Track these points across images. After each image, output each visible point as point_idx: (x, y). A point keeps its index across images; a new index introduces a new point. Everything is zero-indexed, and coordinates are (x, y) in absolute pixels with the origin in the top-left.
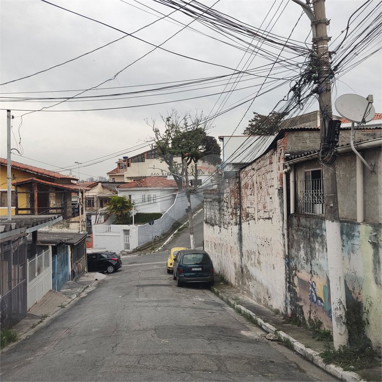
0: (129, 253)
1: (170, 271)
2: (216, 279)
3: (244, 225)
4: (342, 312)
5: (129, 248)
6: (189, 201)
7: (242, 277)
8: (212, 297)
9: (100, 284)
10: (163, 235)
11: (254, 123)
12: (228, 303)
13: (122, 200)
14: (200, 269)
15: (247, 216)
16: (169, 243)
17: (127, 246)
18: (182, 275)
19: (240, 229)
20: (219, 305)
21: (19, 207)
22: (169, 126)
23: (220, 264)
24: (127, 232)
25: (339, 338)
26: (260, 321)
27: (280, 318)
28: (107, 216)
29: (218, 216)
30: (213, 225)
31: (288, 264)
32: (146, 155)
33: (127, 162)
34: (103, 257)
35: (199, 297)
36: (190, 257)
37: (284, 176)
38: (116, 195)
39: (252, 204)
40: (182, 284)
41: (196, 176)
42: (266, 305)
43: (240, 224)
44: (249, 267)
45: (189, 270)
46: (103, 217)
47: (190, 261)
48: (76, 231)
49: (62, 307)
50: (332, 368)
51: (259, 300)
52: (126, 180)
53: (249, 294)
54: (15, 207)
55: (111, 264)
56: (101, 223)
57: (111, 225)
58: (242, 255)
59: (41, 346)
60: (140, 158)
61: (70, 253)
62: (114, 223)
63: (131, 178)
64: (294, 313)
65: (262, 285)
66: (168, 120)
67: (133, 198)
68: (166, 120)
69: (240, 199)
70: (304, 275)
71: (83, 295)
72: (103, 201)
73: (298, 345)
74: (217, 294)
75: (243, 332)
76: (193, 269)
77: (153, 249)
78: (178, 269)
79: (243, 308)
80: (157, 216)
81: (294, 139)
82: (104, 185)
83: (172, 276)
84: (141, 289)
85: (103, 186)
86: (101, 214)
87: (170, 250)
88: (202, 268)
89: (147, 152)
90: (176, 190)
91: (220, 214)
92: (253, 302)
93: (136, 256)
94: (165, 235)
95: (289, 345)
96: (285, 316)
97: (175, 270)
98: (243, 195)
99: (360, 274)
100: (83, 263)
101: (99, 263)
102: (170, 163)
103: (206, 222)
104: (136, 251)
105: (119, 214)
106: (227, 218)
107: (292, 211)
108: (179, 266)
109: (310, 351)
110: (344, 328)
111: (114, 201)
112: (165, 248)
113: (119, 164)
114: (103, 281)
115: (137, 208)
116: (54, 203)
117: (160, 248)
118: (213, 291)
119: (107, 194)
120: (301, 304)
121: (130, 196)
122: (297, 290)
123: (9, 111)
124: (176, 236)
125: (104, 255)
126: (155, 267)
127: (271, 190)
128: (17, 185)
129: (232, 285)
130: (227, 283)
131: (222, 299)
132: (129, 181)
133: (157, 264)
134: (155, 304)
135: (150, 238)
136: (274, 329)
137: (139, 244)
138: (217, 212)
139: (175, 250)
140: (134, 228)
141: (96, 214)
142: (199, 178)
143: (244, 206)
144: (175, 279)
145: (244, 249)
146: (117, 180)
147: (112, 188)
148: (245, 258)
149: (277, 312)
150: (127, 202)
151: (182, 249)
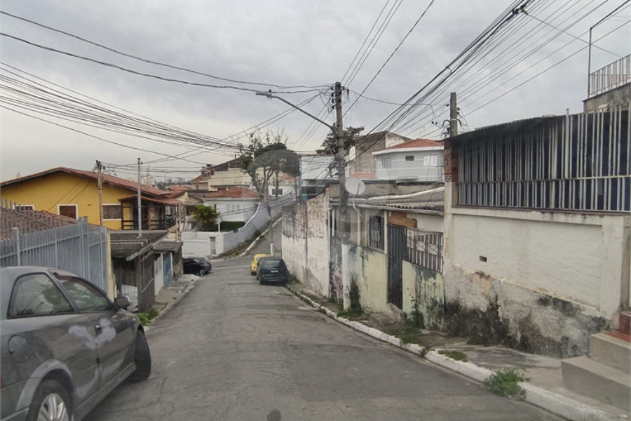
0: (215, 258)
1: (253, 274)
2: (289, 279)
3: (309, 239)
4: (348, 292)
5: (215, 253)
6: (270, 215)
7: (307, 276)
8: (285, 290)
9: (197, 284)
10: (246, 241)
11: (332, 137)
12: (296, 294)
13: (208, 210)
14: (277, 271)
15: (310, 234)
16: (252, 249)
17: (214, 252)
18: (263, 276)
19: (306, 242)
20: (289, 295)
21: (125, 219)
22: (252, 141)
23: (293, 267)
24: (213, 239)
25: (346, 304)
26: (313, 302)
27: (325, 300)
28: (194, 224)
29: (292, 230)
30: (288, 237)
31: (330, 267)
32: (229, 164)
33: (211, 170)
34: (195, 262)
35: (275, 291)
36: (269, 262)
37: (329, 212)
38: (202, 204)
39: (313, 225)
40: (264, 283)
41: (277, 185)
42: (320, 294)
43: (306, 239)
44: (311, 269)
45: (268, 272)
46: (190, 225)
47: (269, 265)
48: (173, 240)
49: (175, 298)
50: (341, 319)
51: (316, 292)
52: (210, 189)
53: (311, 288)
54: (120, 219)
55: (202, 268)
56: (188, 230)
57: (199, 233)
58: (307, 261)
59: (181, 315)
60: (223, 167)
61: (172, 258)
62: (200, 230)
63: (215, 187)
64: (332, 296)
65: (318, 281)
66: (252, 136)
67: (218, 207)
68: (249, 136)
69: (307, 220)
70: (337, 273)
71: (187, 291)
72: (189, 209)
73: (328, 311)
74: (289, 289)
75: (300, 308)
76: (272, 272)
77: (237, 254)
78: (260, 272)
79: (304, 296)
80: (241, 224)
81: (335, 188)
82: (191, 194)
83: (256, 277)
84: (232, 287)
85: (189, 196)
86: (189, 222)
87: (253, 255)
88: (279, 270)
89: (231, 162)
90: (258, 201)
91: (294, 228)
92: (313, 293)
93: (221, 260)
94: (248, 242)
95: (324, 312)
96: (328, 299)
97: (258, 272)
98: (309, 218)
99: (357, 272)
100: (180, 267)
101: (192, 267)
102: (253, 176)
103: (284, 233)
104: (221, 256)
105: (206, 222)
106: (299, 233)
107: (333, 235)
108: (261, 269)
109: (333, 313)
110: (349, 299)
111: (201, 210)
112: (248, 253)
113: (203, 172)
114: (198, 281)
115: (223, 218)
116: (154, 216)
117: (243, 254)
118: (286, 287)
119: (194, 202)
120: (335, 290)
121: (215, 205)
122: (334, 282)
123: (139, 159)
124: (258, 242)
125: (196, 260)
126: (241, 270)
127: (323, 219)
128: (123, 201)
129: (301, 283)
130: (297, 281)
131: (292, 292)
132: (213, 190)
133: (242, 268)
134: (245, 295)
135: (235, 244)
136: (319, 305)
137: (224, 249)
138: (292, 227)
139: (257, 256)
140: (219, 235)
141: (183, 222)
142: (280, 187)
143: (309, 226)
144: (258, 279)
145: (309, 257)
146: (201, 188)
147: (199, 197)
148: (309, 262)
149: (325, 297)
150: (212, 211)
151: (263, 255)
